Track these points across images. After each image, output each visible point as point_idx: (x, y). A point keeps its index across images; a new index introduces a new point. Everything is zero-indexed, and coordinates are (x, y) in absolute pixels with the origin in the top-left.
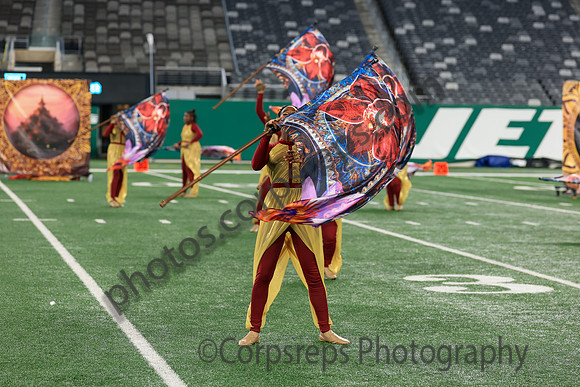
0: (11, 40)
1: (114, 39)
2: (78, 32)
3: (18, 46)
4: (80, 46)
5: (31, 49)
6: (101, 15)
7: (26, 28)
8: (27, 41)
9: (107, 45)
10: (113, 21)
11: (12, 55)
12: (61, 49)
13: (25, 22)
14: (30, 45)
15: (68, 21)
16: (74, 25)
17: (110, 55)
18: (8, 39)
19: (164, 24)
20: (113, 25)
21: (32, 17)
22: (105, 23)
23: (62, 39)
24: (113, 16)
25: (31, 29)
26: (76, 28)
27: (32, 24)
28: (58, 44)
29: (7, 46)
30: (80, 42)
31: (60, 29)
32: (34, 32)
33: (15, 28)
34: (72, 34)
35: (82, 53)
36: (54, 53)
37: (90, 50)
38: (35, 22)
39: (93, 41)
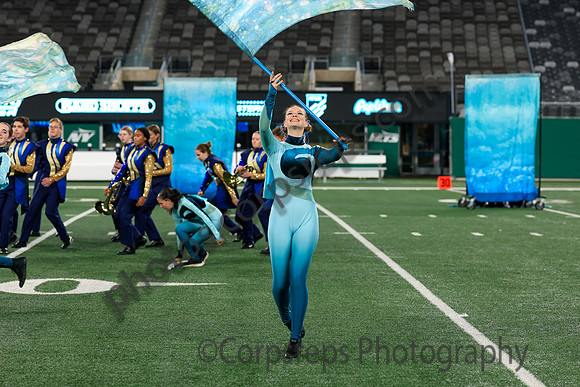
0: (311, 61)
1: (413, 58)
2: (377, 52)
3: (318, 66)
4: (380, 65)
5: (331, 69)
6: (399, 35)
7: (325, 48)
8: (327, 61)
9: (407, 63)
10: (412, 40)
11: (312, 75)
12: (361, 69)
13: (325, 43)
14: (330, 66)
15: (367, 40)
16: (373, 44)
17: (409, 74)
18: (308, 59)
19: (463, 42)
20: (412, 44)
21: (331, 37)
22: (404, 42)
23: (361, 58)
24: (411, 35)
25: (331, 49)
26: (375, 47)
27: (331, 44)
28: (358, 63)
29: (307, 66)
30: (380, 61)
31: (360, 49)
32: (333, 51)
33: (315, 48)
34: (372, 53)
35: (382, 73)
36: (354, 72)
37: (390, 69)
38: (334, 41)
39: (393, 60)
